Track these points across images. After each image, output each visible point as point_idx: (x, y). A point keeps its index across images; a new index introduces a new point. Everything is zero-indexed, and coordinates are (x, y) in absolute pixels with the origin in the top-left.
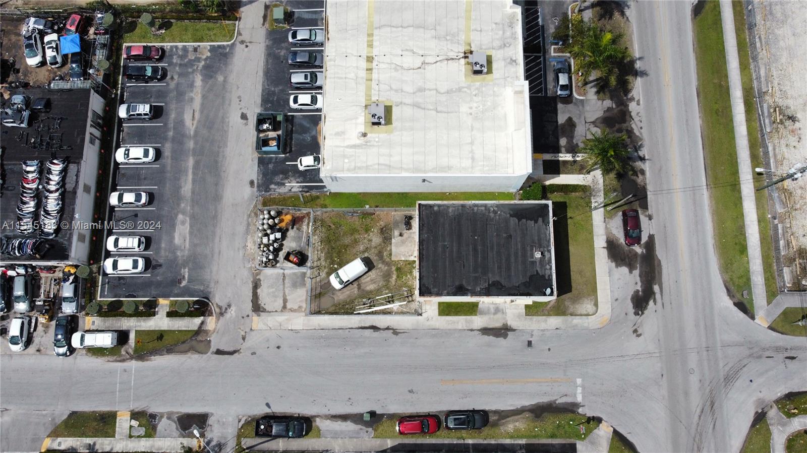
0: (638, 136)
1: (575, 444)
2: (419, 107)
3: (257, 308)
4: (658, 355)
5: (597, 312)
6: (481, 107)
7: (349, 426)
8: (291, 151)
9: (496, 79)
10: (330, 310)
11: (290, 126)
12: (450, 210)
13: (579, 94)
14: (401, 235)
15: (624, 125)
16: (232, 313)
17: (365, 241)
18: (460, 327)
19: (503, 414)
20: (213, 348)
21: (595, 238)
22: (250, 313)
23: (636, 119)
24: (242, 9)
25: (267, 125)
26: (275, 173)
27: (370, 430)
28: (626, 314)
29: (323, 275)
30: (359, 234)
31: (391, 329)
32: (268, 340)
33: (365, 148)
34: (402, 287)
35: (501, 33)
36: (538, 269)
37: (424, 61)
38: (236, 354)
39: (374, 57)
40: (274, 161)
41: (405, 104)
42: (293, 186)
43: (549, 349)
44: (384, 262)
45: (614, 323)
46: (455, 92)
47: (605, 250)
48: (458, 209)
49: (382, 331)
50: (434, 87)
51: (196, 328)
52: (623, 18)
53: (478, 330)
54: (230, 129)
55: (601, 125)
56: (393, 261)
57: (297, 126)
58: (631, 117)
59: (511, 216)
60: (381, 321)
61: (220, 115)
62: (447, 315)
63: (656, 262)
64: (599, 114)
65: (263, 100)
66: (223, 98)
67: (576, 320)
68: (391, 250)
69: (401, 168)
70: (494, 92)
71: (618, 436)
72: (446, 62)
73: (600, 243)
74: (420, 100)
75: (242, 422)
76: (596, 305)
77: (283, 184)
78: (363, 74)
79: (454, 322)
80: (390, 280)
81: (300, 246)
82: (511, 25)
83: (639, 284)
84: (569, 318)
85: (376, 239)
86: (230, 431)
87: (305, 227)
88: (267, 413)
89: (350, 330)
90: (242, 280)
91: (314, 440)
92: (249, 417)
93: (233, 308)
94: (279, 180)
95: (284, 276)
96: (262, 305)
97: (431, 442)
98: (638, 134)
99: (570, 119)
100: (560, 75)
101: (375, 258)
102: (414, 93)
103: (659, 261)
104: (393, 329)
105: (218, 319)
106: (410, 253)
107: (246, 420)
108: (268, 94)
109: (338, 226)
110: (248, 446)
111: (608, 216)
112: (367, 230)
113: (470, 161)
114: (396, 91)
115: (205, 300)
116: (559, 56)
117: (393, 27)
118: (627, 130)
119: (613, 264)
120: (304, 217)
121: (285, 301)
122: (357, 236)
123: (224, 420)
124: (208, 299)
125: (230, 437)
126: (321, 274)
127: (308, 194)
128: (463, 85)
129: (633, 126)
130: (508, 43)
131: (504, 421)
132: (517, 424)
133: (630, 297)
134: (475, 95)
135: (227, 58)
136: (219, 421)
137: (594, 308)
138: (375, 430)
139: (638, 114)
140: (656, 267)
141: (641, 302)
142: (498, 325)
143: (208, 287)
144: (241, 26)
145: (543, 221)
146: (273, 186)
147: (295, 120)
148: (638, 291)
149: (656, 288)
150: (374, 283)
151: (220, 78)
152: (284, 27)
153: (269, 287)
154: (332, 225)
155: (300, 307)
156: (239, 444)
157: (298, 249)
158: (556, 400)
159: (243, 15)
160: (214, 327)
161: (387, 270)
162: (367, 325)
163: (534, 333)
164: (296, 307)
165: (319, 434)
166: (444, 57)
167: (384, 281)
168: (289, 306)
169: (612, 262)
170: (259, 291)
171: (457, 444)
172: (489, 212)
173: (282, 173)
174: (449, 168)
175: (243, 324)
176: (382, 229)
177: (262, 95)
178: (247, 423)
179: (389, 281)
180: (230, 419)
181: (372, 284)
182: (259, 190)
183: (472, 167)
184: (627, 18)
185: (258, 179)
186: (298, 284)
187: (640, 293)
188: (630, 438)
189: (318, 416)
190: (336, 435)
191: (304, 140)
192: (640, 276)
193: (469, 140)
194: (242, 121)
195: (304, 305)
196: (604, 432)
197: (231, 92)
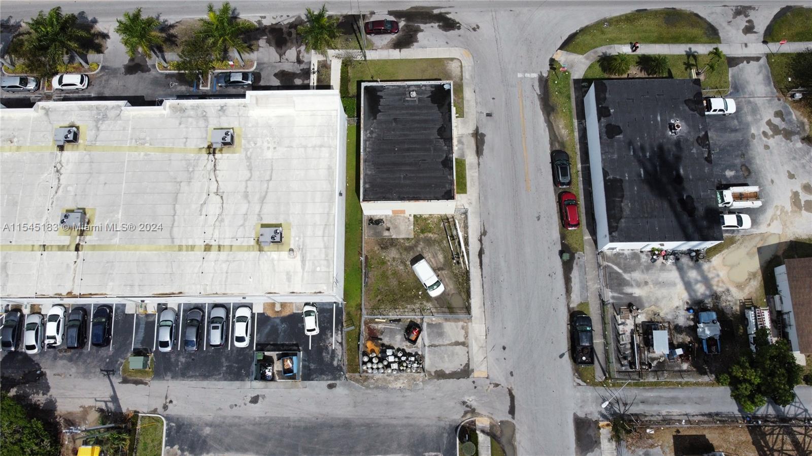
0: (296, 20)
1: (574, 80)
2: (265, 197)
3: (465, 372)
4: (494, 13)
5: (458, 59)
6: (268, 138)
7: (575, 274)
8: (297, 345)
9: (239, 124)
10: (464, 296)
11: (269, 347)
12: (369, 173)
13: (252, 66)
14: (388, 229)
15: (284, 30)
16: (471, 400)
17: (394, 264)
18: (477, 174)
19: (553, 138)
20: (508, 418)
21: (391, 58)
22: (471, 379)
23: (279, 20)
24: (124, 410)
25: (267, 371)
26: (321, 360)
27: (576, 255)
28: (460, 36)
29: (429, 305)
30: (387, 270)
31: (481, 238)
32: (497, 359)
33: (306, 250)
34: (440, 228)
35: (190, 120)
36: (426, 96)
37: (215, 193)
38: (514, 392)
39: (205, 243)
40: (307, 363)
41: (260, 212)
42: (335, 340)
43: (493, 99)
44: (416, 246)
45: (467, 45)
46: (251, 163)
47: (402, 50)
48: (368, 165)
49: (483, 246)
50: (244, 184)
51: (489, 438)
52: (176, 26)
53: (479, 158)
54: (267, 415)
55: (284, 48)
56: (415, 237)
57: (269, 339)
58: (277, 24)
59: (375, 118)
60: (474, 246)
61: (250, 428)
62: (466, 186)
63: (413, 11)
64: (272, 50)
65: (237, 380)
66: (231, 426)
67: (467, 75)
68: (403, 239)
69: (328, 214)
70: (253, 127)
71: (564, 46)
72: (217, 171)
73: (396, 54)
74: (257, 197)
75: (580, 381)
76: (452, 59)
77: (333, 351)
78: (223, 255)
79: (472, 180)
80: (433, 239)
81: (400, 330)
82: (183, 110)
83: (432, 24)
84: (465, 81)
85: (393, 253)
86: (590, 394)
87: (380, 326)
88: (569, 357)
89: (484, 276)
90: (436, 390)
91: (591, 309)
92: (574, 374)
93: (466, 399)
94: (329, 356)
95: (432, 346)
96: (462, 367)
97: (583, 200)
98: (293, 19)
99: (276, 75)
100: (232, 80)
101: (412, 254)
102: (249, 202)
103: (412, 8)
104: (481, 236)
105: (479, 415)
106: (407, 220)
107: (577, 378)
108: (230, 374)
109: (379, 291)
110: (602, 374)
111: (371, 46)
112: (383, 263)
113: (323, 149)
114: (245, 220)
115: (459, 429)
116: (211, 83)
117: (173, 225)
118: (290, 28)
119: (415, 44)
120: (369, 328)
121: (457, 344)
122: (390, 273)
123: (579, 401)
124: (457, 427)
125: (595, 394)
126: (429, 308)
127: (344, 324)
128: (243, 155)
129: (286, 22)
130: (203, 113)
131: (559, 138)
132: (561, 126)
133: (445, 32)
134: (256, 144)
135: (183, 424)
136: (581, 407)
137: (455, 61)
138: (577, 251)
139: (274, 18)
140: (418, 10)
141: (448, 24)
142: (472, 142)
143: (444, 428)
144: (145, 410)
145: (381, 91)
146: (335, 363)
147: (262, 341)
148: (439, 26)
149: (436, 12)
150: (436, 254)
151: (207, 430)
152: (152, 360)
153: (443, 362)
154: (378, 299)
155: (463, 328)
156: (601, 384)
157: (403, 332)
158: (537, 94)
159: (132, 409)
160: (486, 418)
161: (423, 242)
162: (478, 261)
163: (480, 111)
164: (463, 332)
165: (585, 304)
166: (212, 173)
167: (434, 245)
168: (462, 339)
169: (413, 45)
170: (447, 372)
171: (583, 177)
172: (372, 138)
173: (321, 353)
174: (330, 168)
175: (482, 387)
176: (382, 248)
177: (231, 380)
178: (581, 376)
179: (435, 240)
180: (578, 394)
181: (437, 257)
182: (339, 378)
183: (330, 147)
184: (177, 22)
185: (327, 380)
186: (440, 331)
187: (441, 24)
188: (565, 38)
189: (568, 305)
190: (584, 288)
191: (285, 331)
192: (426, 23)
193: (303, 150)
194: (259, 401)
195: (461, 324)
196: (562, 57)
197: (225, 417)
